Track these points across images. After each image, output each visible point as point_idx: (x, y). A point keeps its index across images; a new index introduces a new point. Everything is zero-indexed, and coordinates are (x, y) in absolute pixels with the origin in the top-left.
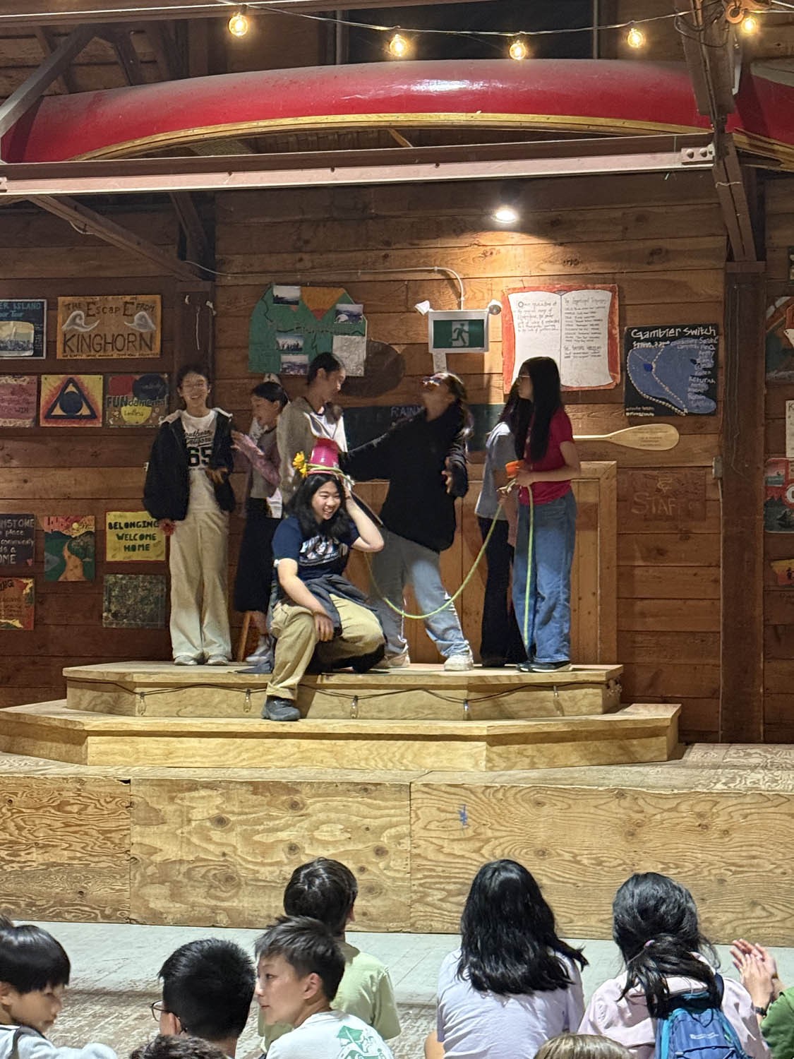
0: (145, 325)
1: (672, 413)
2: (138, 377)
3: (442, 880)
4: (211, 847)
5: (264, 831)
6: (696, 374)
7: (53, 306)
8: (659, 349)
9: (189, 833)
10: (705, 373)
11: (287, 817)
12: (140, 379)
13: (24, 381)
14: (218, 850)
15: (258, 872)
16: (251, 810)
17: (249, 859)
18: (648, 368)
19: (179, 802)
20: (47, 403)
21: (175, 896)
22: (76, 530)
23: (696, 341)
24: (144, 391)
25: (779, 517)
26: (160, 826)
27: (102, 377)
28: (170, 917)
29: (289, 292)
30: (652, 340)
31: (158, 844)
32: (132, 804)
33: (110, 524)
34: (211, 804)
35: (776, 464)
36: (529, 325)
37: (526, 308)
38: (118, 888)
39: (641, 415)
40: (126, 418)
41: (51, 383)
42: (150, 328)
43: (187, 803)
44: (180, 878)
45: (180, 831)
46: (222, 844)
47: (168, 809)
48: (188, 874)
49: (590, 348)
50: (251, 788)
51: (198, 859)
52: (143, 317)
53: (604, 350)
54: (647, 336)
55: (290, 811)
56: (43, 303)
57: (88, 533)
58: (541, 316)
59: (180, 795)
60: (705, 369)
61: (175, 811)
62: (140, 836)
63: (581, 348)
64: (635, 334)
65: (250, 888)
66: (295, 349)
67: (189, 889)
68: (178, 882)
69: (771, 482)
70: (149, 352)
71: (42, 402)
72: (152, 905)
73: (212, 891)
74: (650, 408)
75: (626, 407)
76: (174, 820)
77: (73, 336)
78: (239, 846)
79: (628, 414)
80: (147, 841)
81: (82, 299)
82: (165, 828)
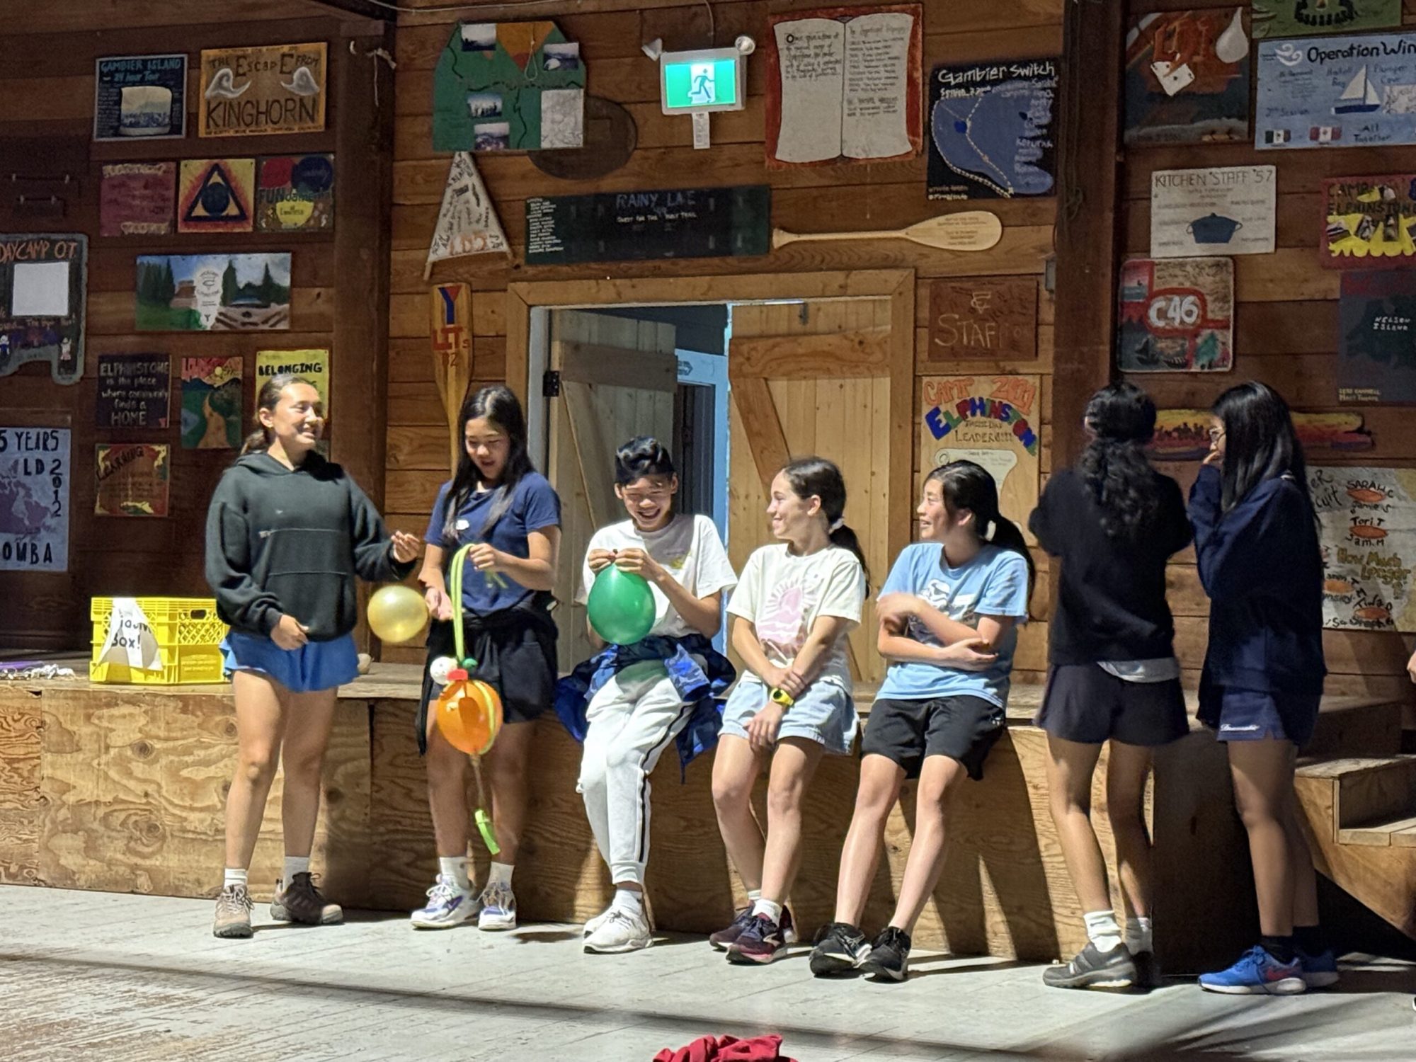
0: (307, 86)
1: (992, 194)
2: (297, 160)
3: (410, 837)
4: (132, 784)
5: (195, 764)
6: (1028, 134)
7: (195, 63)
8: (976, 98)
9: (107, 764)
10: (1038, 132)
11: (220, 745)
12: (302, 163)
13: (159, 170)
14: (139, 788)
15: (185, 819)
16: (179, 734)
17: (176, 801)
18: (961, 127)
19: (96, 721)
20: (186, 199)
21: (90, 849)
22: (219, 376)
23: (1026, 84)
24: (306, 180)
25: (1138, 347)
26: (75, 754)
27: (253, 161)
28: (83, 878)
29: (481, 33)
30: (966, 86)
31: (72, 779)
32: (43, 723)
33: (261, 368)
34: (134, 725)
35: (1136, 267)
36: (802, 68)
37: (798, 43)
38: (25, 837)
39: (949, 197)
40: (282, 218)
41: (193, 170)
42: (312, 89)
43: (105, 724)
44: (96, 825)
45: (95, 763)
46: (145, 781)
47: (84, 730)
48: (105, 819)
49: (882, 100)
50: (180, 704)
51: (117, 800)
52: (303, 75)
53: (902, 105)
54: (960, 80)
55: (225, 736)
56: (182, 59)
57: (235, 381)
58: (817, 55)
59: (98, 713)
60: (1040, 127)
61: (91, 735)
62: (53, 767)
63: (871, 100)
64: (943, 77)
65: (176, 841)
66: (492, 115)
67: (106, 840)
68: (93, 831)
69: (1131, 296)
70: (310, 124)
71: (181, 199)
72: (63, 862)
73: (132, 844)
74: (961, 188)
75: (929, 186)
76: (89, 746)
77: (220, 104)
78: (163, 784)
79: (931, 197)
80: (59, 774)
81: (230, 51)
82: (81, 757)
